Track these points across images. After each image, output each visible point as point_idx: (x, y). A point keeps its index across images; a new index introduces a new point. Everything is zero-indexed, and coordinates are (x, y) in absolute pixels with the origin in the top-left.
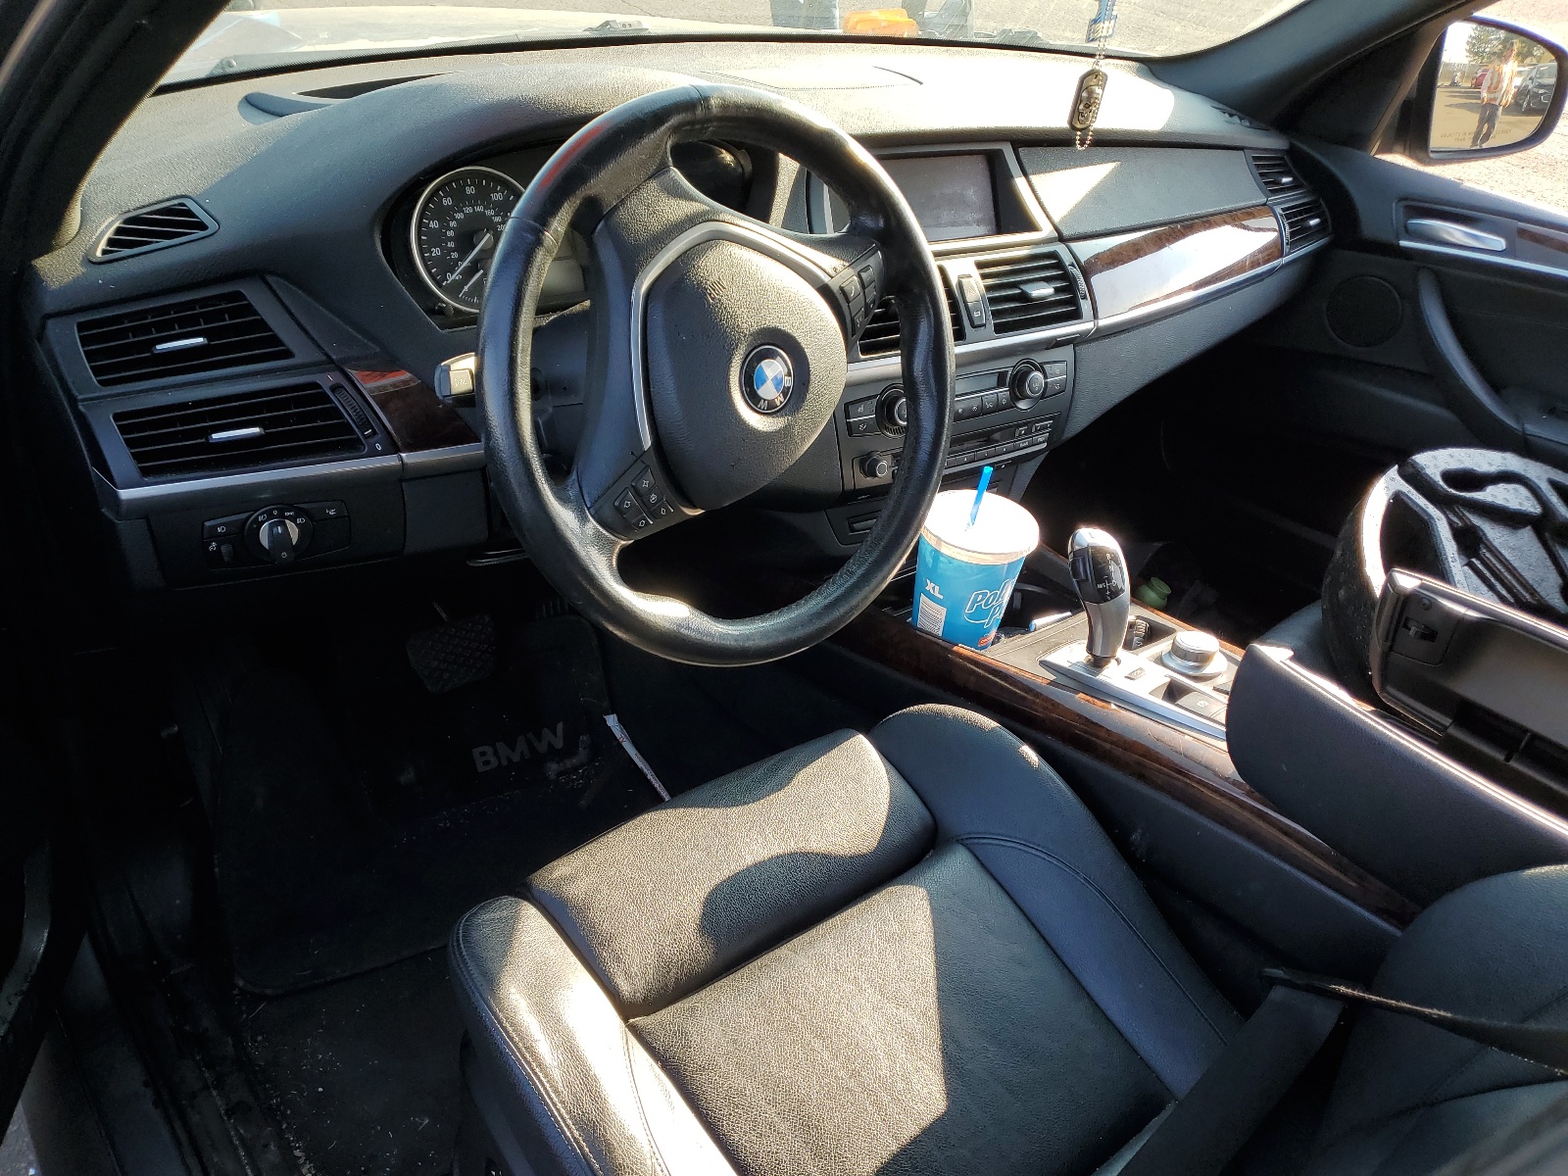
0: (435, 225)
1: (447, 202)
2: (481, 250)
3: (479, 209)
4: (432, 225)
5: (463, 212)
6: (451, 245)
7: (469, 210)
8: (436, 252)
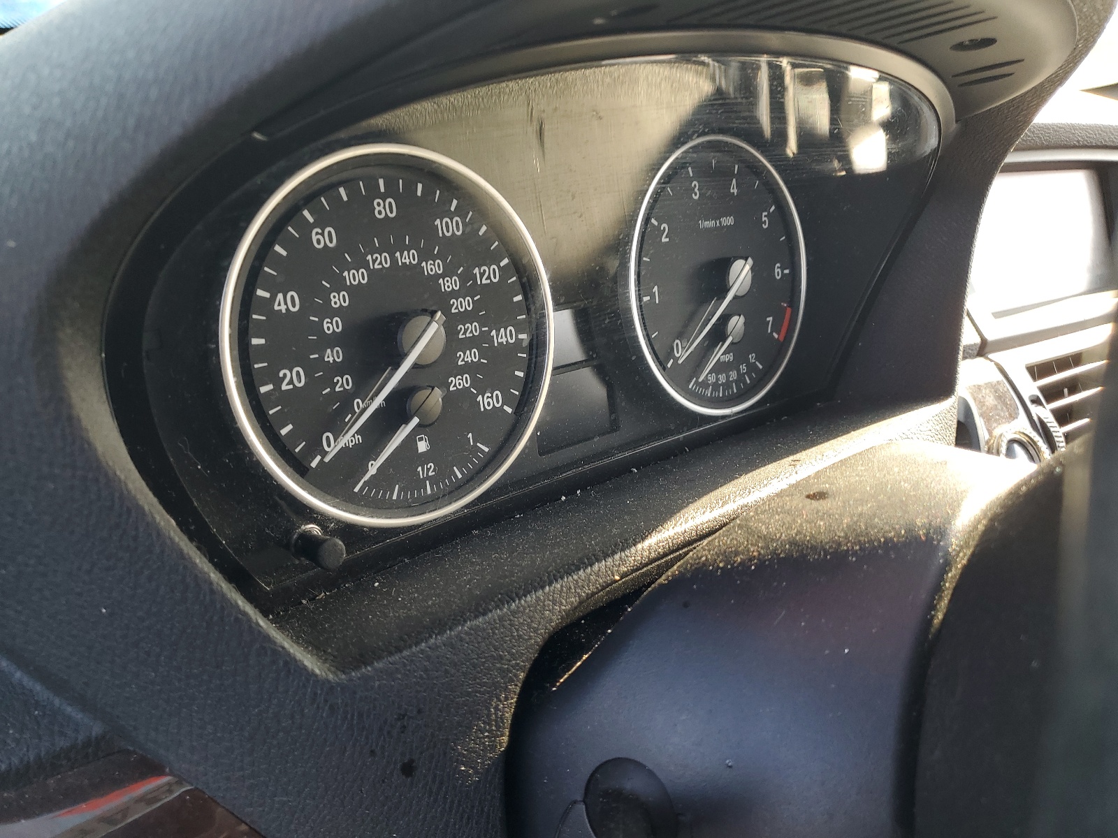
0: (289, 302)
1: (323, 238)
2: (416, 366)
3: (408, 258)
4: (280, 305)
5: (367, 267)
6: (333, 355)
7: (380, 261)
8: (293, 378)
